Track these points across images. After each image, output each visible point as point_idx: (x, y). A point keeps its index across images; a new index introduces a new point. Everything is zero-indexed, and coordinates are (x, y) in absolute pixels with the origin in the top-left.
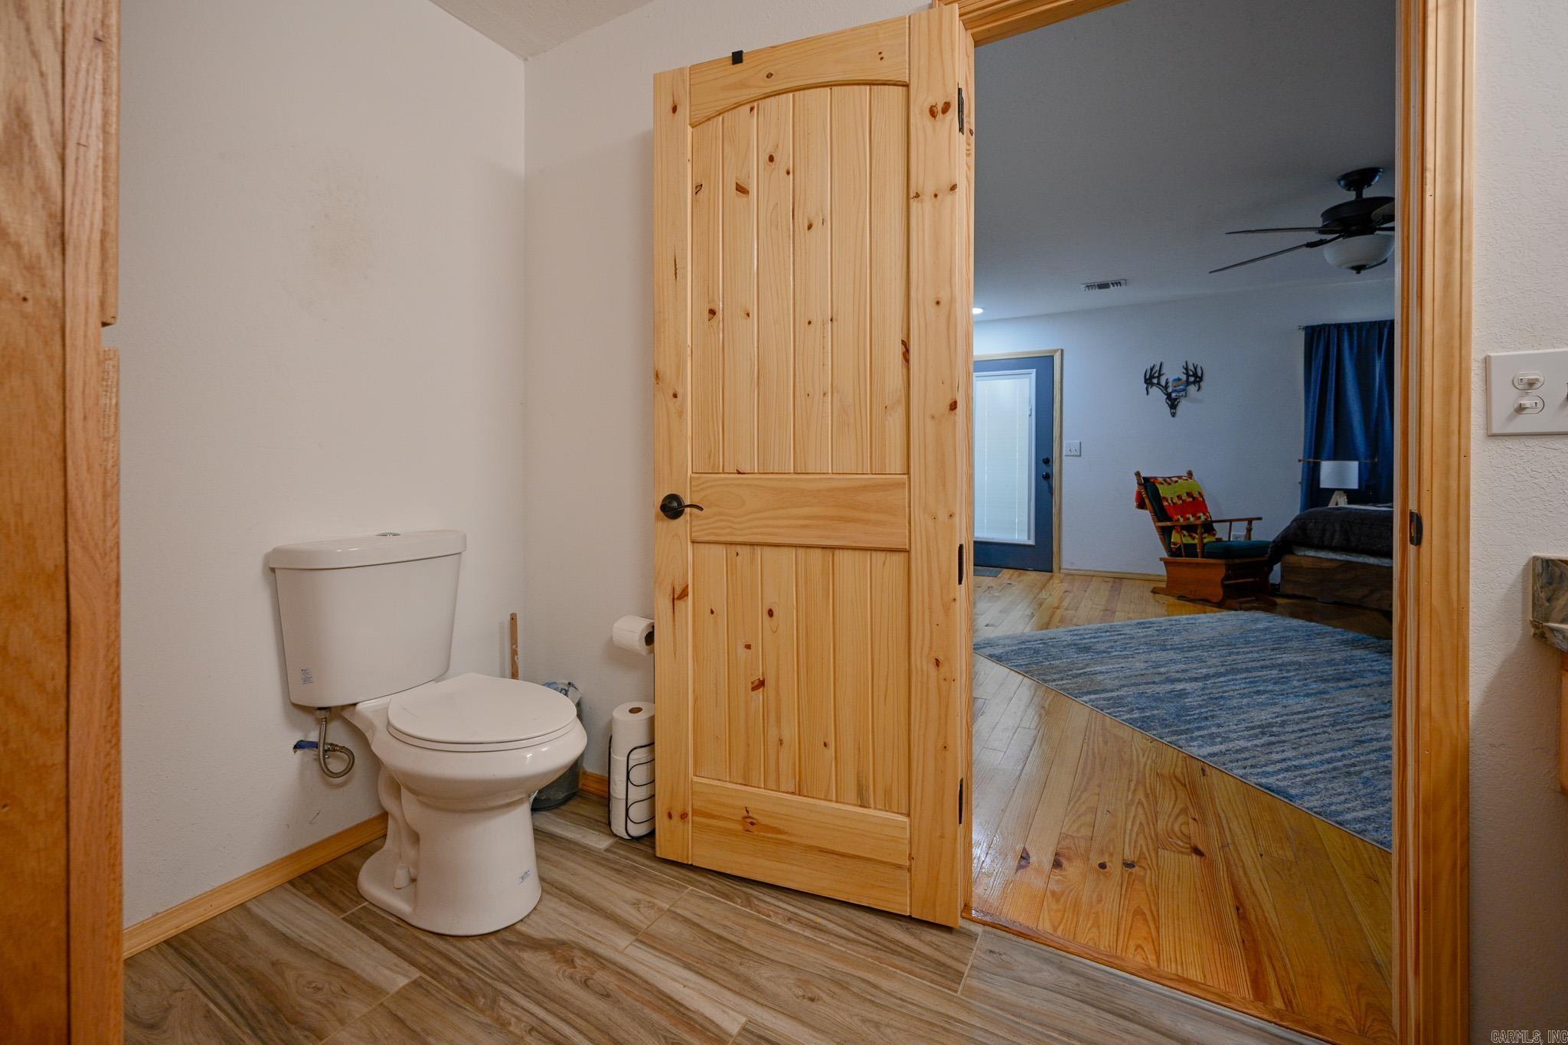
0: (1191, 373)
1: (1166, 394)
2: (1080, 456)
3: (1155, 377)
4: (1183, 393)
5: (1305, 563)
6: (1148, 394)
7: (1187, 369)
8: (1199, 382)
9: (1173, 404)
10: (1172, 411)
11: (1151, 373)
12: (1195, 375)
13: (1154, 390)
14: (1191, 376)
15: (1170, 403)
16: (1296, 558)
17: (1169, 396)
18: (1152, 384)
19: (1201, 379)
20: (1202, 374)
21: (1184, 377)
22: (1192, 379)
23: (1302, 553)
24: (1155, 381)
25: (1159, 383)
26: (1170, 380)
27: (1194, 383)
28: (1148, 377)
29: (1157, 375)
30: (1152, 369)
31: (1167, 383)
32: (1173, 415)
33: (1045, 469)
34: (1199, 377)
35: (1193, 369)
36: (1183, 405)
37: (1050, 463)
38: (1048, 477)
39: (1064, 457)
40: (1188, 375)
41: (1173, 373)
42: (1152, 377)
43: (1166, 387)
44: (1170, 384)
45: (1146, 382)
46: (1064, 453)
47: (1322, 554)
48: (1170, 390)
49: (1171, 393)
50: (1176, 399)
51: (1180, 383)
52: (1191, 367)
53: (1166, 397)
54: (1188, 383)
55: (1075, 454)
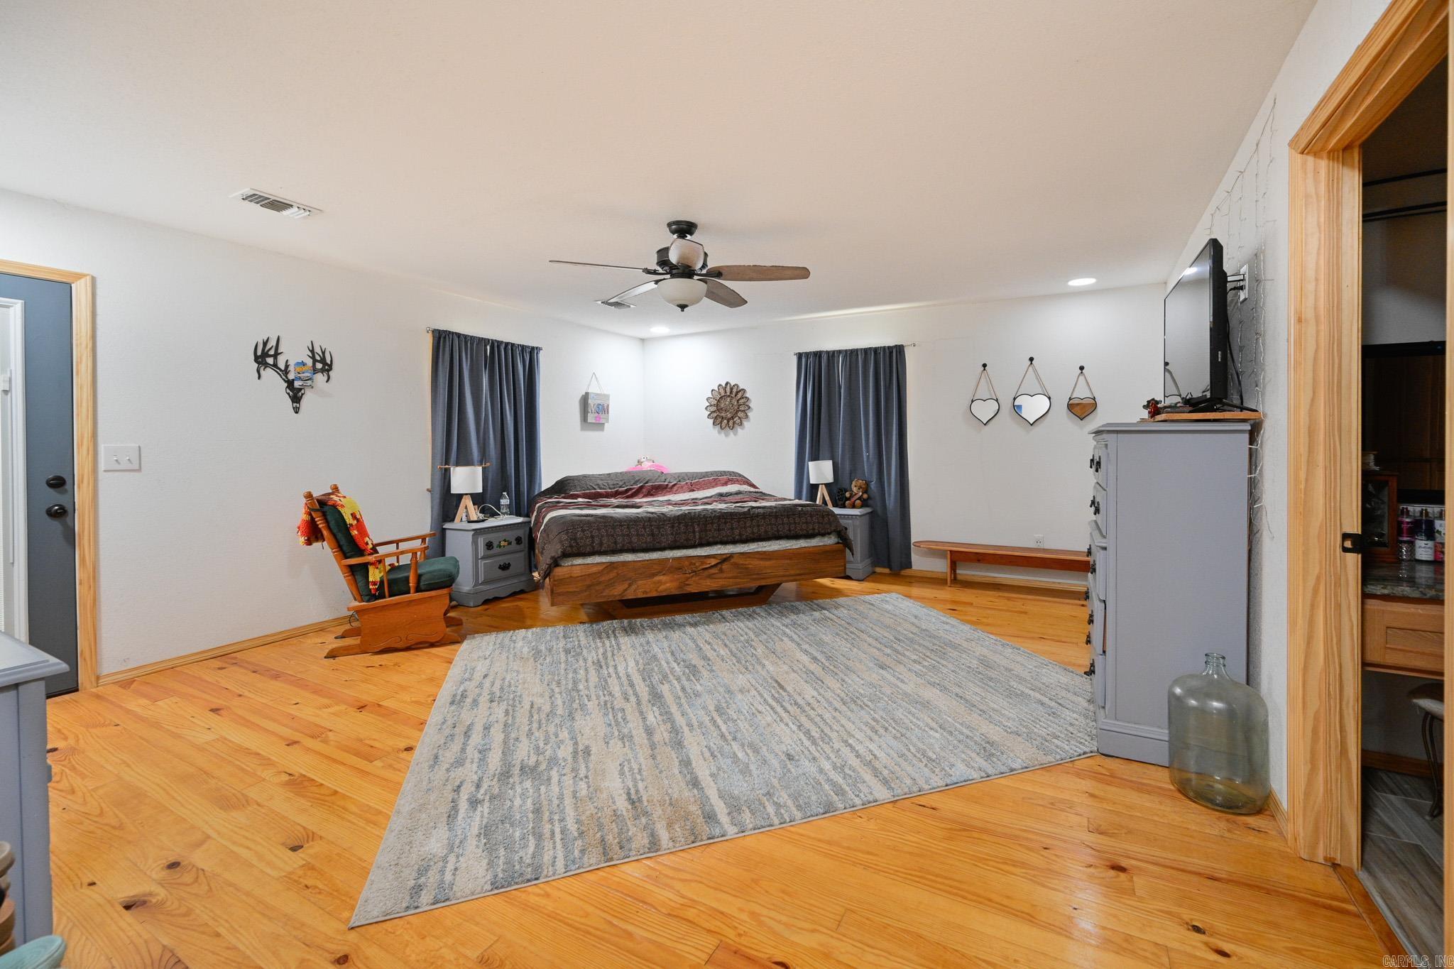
0: (318, 358)
1: (285, 381)
2: (139, 470)
3: (271, 356)
4: (309, 383)
5: (577, 572)
6: (259, 378)
7: (312, 351)
8: (328, 371)
9: (296, 396)
10: (295, 405)
11: (263, 350)
12: (323, 361)
13: (268, 373)
14: (318, 361)
15: (291, 393)
16: (565, 569)
17: (290, 384)
18: (266, 365)
19: (330, 366)
20: (331, 361)
21: (309, 362)
22: (319, 366)
23: (570, 563)
24: (270, 361)
25: (275, 365)
26: (292, 363)
27: (322, 371)
28: (259, 353)
29: (272, 352)
30: (265, 344)
31: (287, 366)
32: (297, 410)
33: (53, 498)
34: (327, 364)
35: (321, 354)
36: (308, 399)
37: (68, 486)
38: (61, 514)
39: (101, 475)
40: (315, 361)
41: (294, 354)
42: (265, 354)
43: (286, 372)
44: (291, 368)
45: (256, 360)
46: (102, 466)
47: (590, 560)
48: (291, 376)
49: (293, 380)
50: (301, 389)
51: (305, 369)
52: (317, 350)
53: (286, 385)
54: (315, 371)
55: (130, 467)
